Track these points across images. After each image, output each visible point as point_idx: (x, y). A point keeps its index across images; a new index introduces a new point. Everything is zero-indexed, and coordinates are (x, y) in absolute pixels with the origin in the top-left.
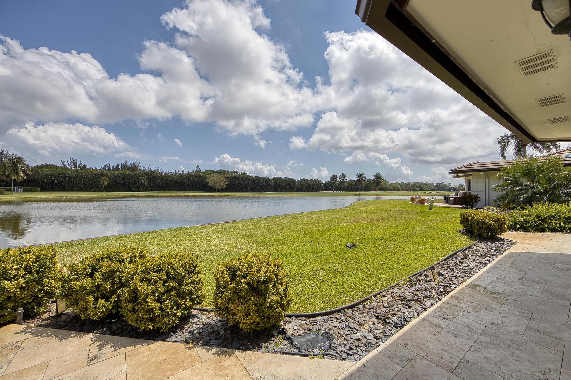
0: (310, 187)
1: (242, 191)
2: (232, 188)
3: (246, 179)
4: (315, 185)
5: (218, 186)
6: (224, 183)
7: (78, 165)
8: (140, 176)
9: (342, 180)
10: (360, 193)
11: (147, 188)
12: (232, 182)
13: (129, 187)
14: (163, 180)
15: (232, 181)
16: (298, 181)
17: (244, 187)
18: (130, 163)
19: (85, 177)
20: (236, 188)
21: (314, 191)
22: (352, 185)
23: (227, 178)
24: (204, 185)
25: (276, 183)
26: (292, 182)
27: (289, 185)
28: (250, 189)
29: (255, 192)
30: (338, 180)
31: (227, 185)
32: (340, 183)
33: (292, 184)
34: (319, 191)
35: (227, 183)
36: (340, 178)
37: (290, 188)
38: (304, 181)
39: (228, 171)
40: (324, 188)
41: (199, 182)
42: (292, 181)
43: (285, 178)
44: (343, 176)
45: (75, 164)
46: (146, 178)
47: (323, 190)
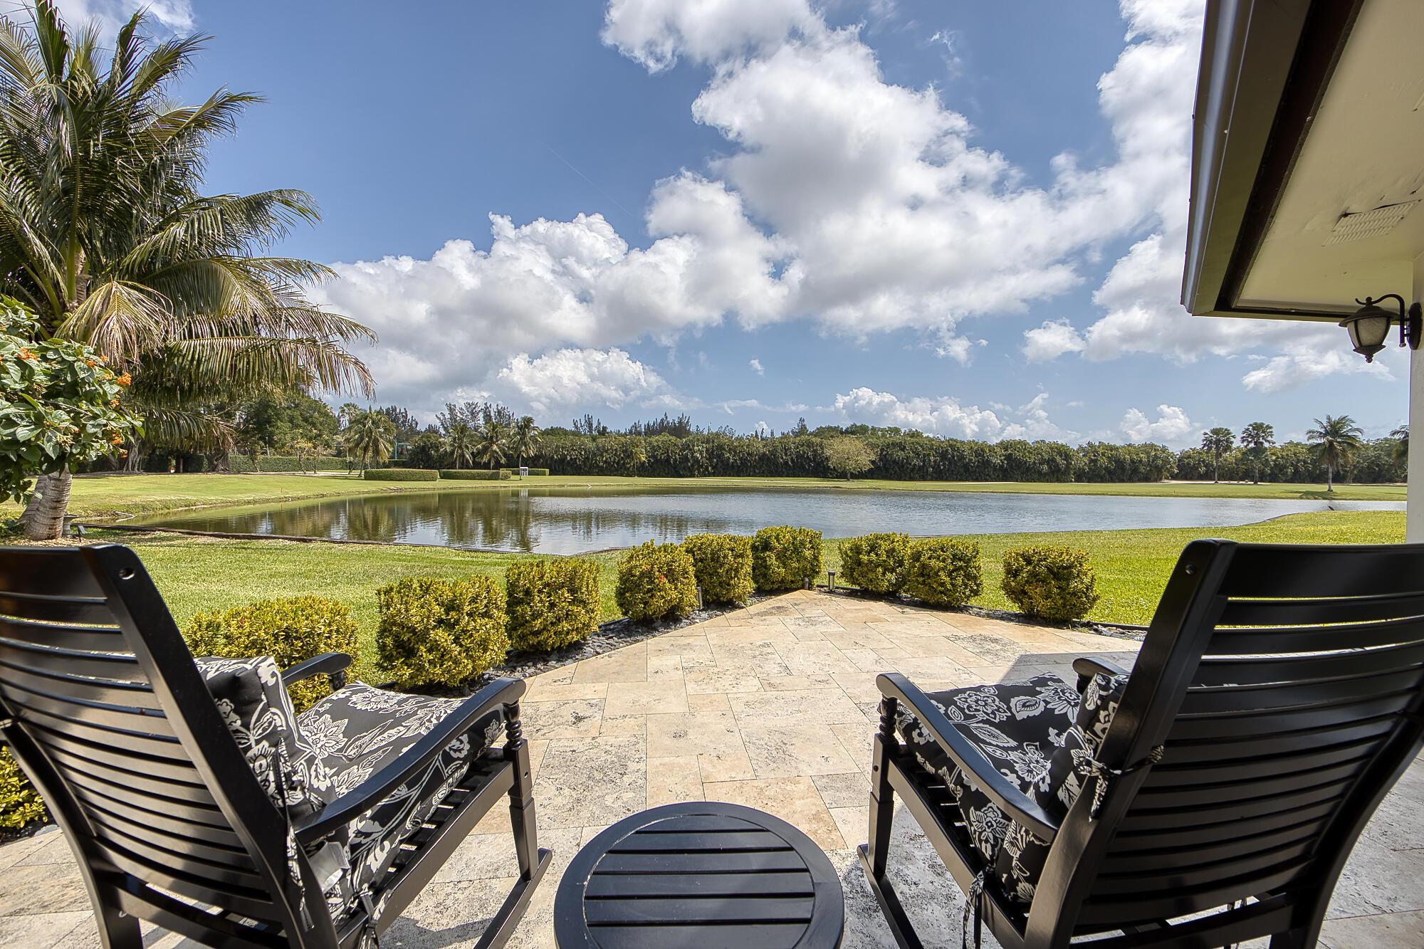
0: (1123, 469)
1: (911, 479)
2: (887, 470)
3: (921, 446)
4: (1141, 461)
5: (851, 465)
6: (865, 459)
7: (594, 427)
8: (694, 446)
9: (1252, 445)
10: (1332, 487)
11: (707, 469)
12: (885, 455)
13: (675, 468)
14: (735, 452)
15: (885, 453)
16: (1081, 448)
17: (917, 468)
18: (673, 419)
19: (608, 449)
20: (895, 472)
21: (1140, 481)
22: (1299, 461)
23: (873, 446)
24: (818, 464)
25: (1009, 457)
26: (1060, 453)
27: (1051, 462)
28: (933, 472)
29: (946, 480)
30: (1234, 446)
31: (873, 462)
32: (1244, 454)
33: (1058, 458)
34: (1156, 481)
35: (873, 457)
36: (1243, 440)
37: (1053, 472)
38: (1101, 451)
39: (873, 429)
40: (1176, 471)
41: (808, 456)
42: (1064, 452)
43: (1037, 442)
44: (1258, 431)
45: (590, 425)
46: (704, 450)
47: (1174, 477)
